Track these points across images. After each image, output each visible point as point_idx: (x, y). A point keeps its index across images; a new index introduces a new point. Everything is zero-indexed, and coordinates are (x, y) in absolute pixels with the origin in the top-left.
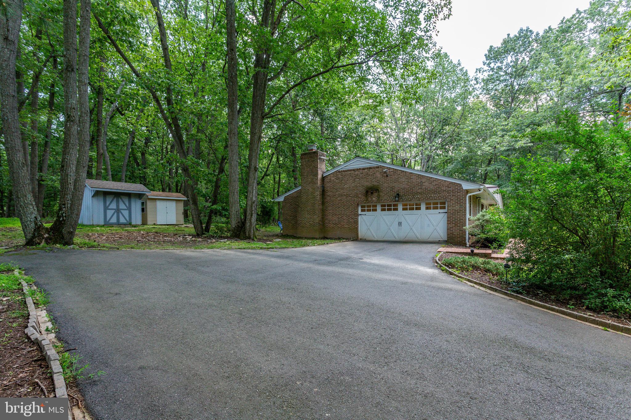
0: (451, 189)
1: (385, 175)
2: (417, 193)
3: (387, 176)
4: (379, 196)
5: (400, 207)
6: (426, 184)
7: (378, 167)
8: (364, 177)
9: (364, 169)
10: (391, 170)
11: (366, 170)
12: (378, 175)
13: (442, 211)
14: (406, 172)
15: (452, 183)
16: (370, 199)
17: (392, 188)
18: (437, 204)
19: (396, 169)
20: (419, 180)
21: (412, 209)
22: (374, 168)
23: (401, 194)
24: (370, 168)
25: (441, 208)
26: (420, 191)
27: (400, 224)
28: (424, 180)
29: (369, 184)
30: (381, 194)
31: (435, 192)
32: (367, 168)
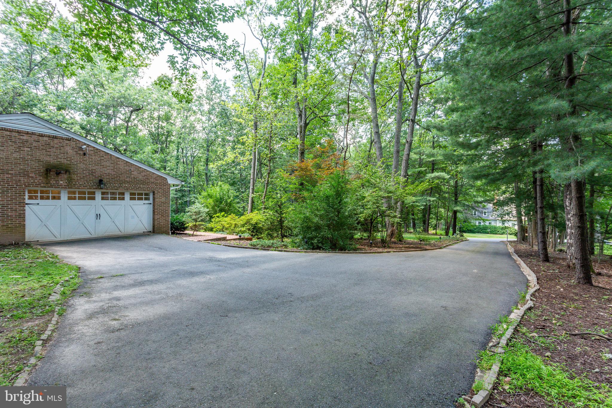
0: (158, 182)
1: (82, 153)
2: (125, 182)
3: (85, 154)
4: (70, 181)
5: (98, 196)
6: (135, 173)
7: (69, 140)
8: (42, 147)
9: (42, 136)
10: (90, 149)
11: (45, 138)
12: (69, 149)
13: (147, 202)
14: (111, 155)
15: (159, 176)
16: (53, 182)
17: (92, 172)
18: (142, 194)
19: (97, 149)
20: (127, 168)
21: (115, 199)
22: (62, 138)
23: (105, 180)
24: (55, 137)
25: (146, 199)
26: (128, 179)
27: (98, 216)
28: (132, 169)
29: (52, 160)
30: (75, 177)
31: (143, 182)
32: (49, 136)
